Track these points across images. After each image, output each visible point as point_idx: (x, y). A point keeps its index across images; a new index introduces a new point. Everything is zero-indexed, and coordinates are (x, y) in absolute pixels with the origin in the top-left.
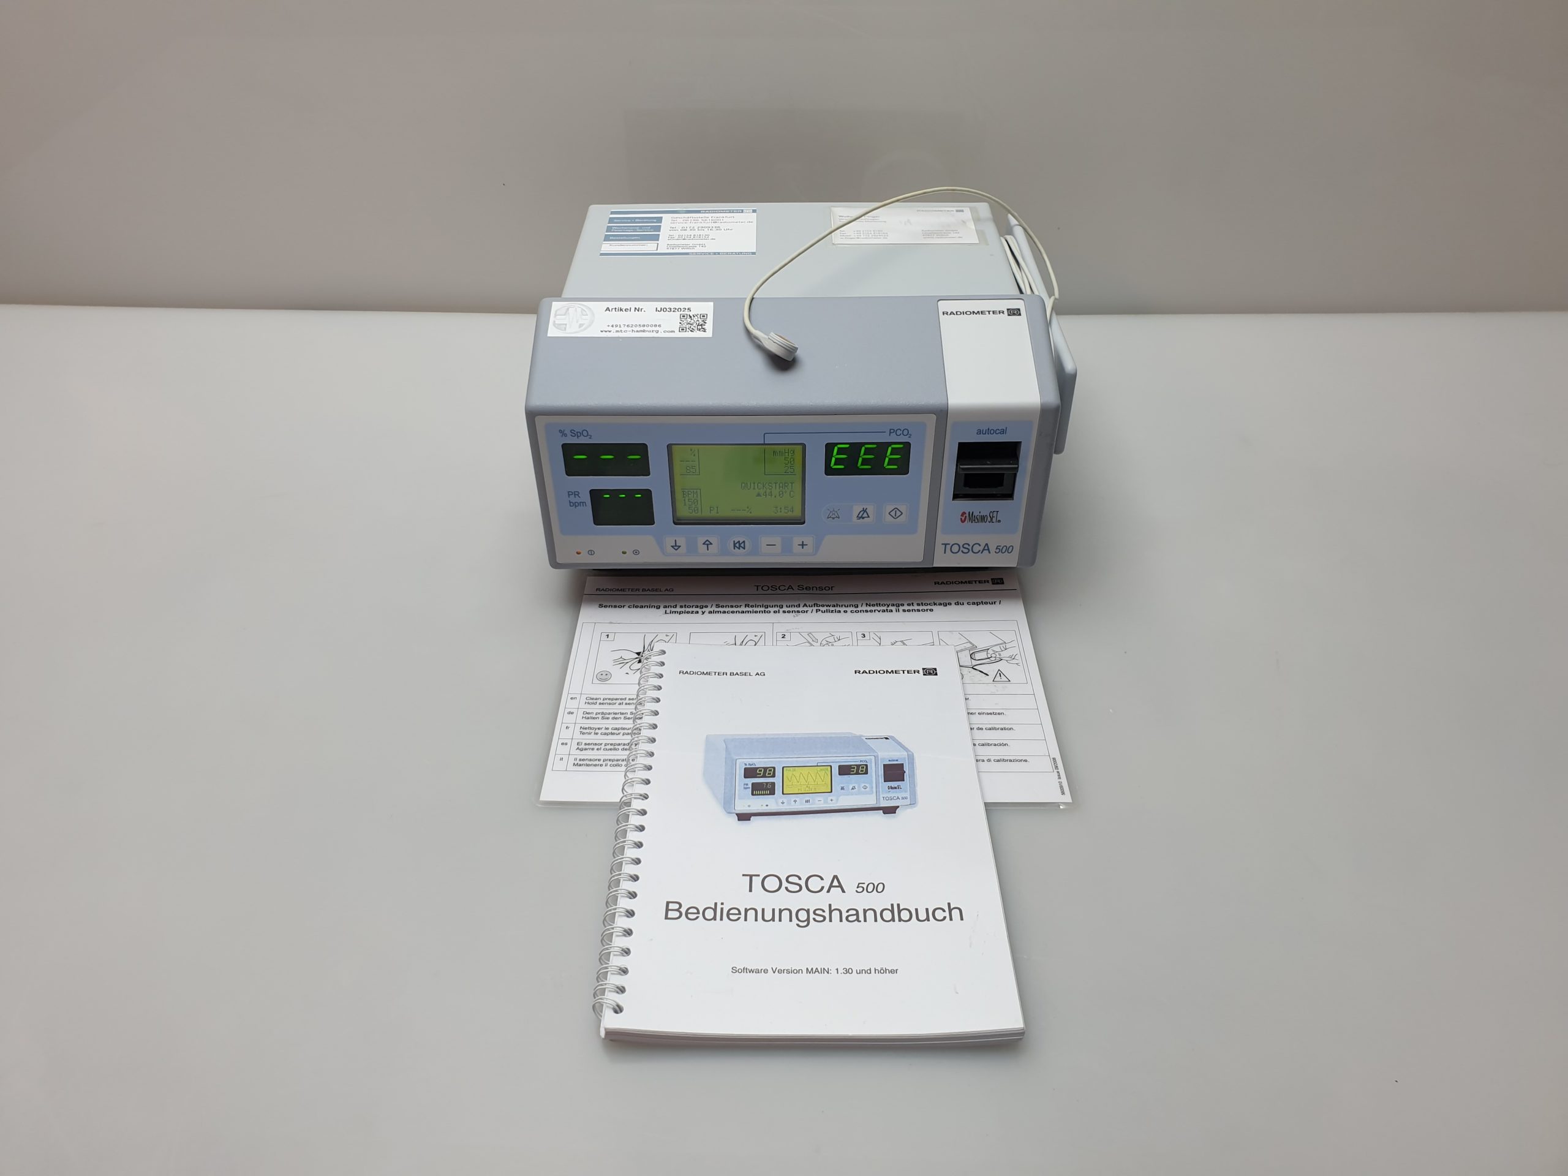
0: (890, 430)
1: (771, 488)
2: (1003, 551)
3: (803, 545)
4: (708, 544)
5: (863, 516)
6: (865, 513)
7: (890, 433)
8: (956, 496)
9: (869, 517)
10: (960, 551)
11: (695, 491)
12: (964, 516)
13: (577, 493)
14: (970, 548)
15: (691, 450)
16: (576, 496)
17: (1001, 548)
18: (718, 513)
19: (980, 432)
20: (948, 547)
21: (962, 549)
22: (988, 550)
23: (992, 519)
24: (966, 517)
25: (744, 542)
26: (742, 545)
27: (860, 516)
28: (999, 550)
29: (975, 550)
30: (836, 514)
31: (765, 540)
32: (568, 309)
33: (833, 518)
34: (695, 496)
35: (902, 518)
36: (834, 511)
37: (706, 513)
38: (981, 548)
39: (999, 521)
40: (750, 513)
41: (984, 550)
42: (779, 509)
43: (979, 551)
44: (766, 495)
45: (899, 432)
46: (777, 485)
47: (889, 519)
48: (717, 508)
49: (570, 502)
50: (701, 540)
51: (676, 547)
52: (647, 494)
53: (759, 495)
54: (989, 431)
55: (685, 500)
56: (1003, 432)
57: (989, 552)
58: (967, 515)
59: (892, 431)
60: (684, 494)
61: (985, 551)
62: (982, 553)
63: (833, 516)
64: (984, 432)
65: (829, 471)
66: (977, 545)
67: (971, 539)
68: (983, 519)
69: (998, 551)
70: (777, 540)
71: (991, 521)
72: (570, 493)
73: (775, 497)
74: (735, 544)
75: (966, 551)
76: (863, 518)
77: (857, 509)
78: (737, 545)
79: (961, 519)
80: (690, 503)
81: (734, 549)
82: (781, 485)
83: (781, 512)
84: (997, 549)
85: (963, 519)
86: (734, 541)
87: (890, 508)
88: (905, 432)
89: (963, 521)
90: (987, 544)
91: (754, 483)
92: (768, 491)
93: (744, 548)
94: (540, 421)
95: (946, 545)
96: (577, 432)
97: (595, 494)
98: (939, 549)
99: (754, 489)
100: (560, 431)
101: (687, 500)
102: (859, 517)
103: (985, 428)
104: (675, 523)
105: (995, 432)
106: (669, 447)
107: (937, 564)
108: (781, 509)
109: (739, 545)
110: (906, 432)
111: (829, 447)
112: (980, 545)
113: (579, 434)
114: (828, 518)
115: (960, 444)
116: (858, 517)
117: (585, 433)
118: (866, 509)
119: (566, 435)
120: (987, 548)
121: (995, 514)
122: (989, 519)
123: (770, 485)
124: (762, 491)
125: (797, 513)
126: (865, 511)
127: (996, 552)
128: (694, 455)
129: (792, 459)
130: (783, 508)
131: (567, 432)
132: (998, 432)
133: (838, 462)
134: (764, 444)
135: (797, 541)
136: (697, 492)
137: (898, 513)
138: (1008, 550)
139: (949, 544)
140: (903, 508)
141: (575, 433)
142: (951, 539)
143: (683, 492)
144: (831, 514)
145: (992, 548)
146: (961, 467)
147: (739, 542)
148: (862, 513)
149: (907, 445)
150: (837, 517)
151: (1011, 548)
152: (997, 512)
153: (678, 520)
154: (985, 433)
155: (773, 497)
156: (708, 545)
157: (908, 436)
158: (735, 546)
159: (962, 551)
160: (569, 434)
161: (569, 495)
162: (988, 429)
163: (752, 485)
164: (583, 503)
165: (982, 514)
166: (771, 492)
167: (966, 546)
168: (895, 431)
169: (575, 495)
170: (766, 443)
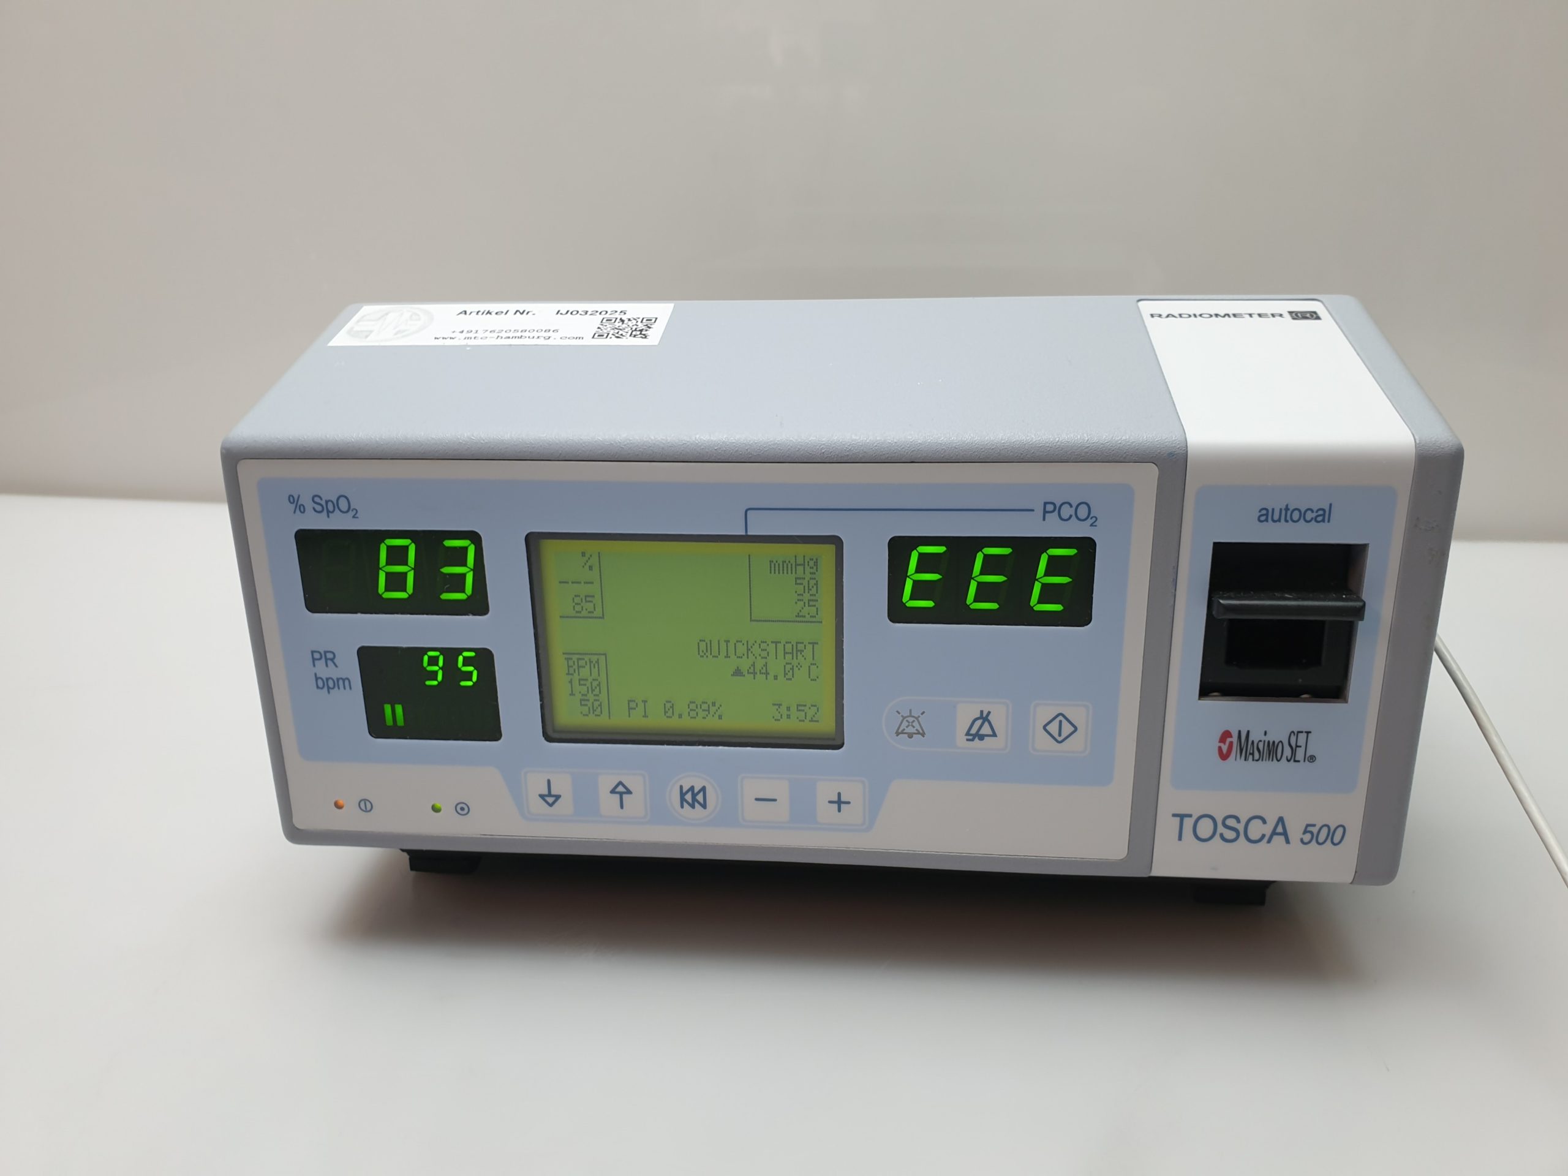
0: (1045, 504)
1: (764, 654)
2: (1321, 839)
3: (839, 802)
4: (621, 791)
5: (982, 732)
6: (986, 724)
7: (1045, 512)
8: (1205, 691)
9: (994, 735)
10: (1217, 836)
11: (594, 658)
12: (1229, 740)
13: (329, 656)
14: (1241, 827)
15: (583, 554)
16: (330, 662)
17: (1315, 830)
18: (645, 716)
19: (1265, 515)
20: (1188, 823)
21: (1221, 829)
22: (1285, 833)
23: (1294, 752)
24: (1231, 743)
25: (703, 789)
26: (700, 797)
27: (973, 731)
28: (1312, 835)
29: (1254, 834)
30: (916, 724)
31: (753, 787)
32: (387, 314)
33: (910, 736)
34: (595, 671)
35: (1076, 744)
36: (911, 716)
37: (620, 719)
38: (1268, 829)
39: (1312, 759)
40: (720, 717)
41: (1274, 833)
42: (783, 709)
43: (1263, 836)
44: (754, 673)
45: (1066, 511)
46: (780, 647)
47: (1043, 742)
48: (645, 702)
49: (317, 679)
50: (607, 782)
51: (550, 797)
52: (484, 659)
53: (738, 673)
54: (1288, 514)
55: (571, 682)
56: (1323, 516)
57: (1288, 842)
58: (1235, 739)
59: (1050, 508)
60: (569, 667)
61: (1275, 837)
62: (1269, 841)
63: (910, 730)
64: (1276, 517)
65: (898, 613)
66: (1259, 822)
67: (1244, 804)
68: (1272, 751)
69: (1307, 837)
70: (778, 788)
71: (1293, 758)
72: (317, 656)
73: (776, 678)
74: (683, 795)
75: (1230, 835)
76: (982, 738)
77: (966, 714)
78: (689, 797)
79: (1220, 749)
80: (584, 689)
81: (682, 807)
82: (789, 647)
83: (788, 717)
84: (1305, 832)
85: (1225, 748)
86: (681, 787)
87: (1045, 713)
88: (1083, 512)
89: (1224, 756)
90: (1281, 820)
91: (727, 642)
92: (760, 664)
93: (704, 806)
94: (248, 472)
95: (1182, 817)
96: (327, 502)
97: (367, 655)
98: (1166, 826)
99: (727, 656)
100: (292, 500)
101: (576, 682)
102: (974, 736)
103: (1277, 505)
104: (549, 738)
105: (1302, 515)
106: (533, 542)
107: (1160, 869)
108: (788, 709)
109: (693, 797)
110: (1085, 510)
111: (900, 548)
112: (1264, 822)
113: (331, 508)
114: (898, 734)
115: (1215, 544)
116: (968, 734)
117: (343, 504)
118: (989, 713)
119: (301, 509)
120: (1281, 830)
121: (1302, 737)
122: (1288, 752)
123: (763, 646)
124: (745, 664)
125: (825, 725)
126: (984, 718)
127: (1302, 841)
128: (591, 568)
129: (812, 582)
130: (794, 709)
131: (306, 501)
132: (1309, 516)
133: (921, 589)
134: (746, 539)
135: (826, 790)
136: (597, 662)
137: (1067, 729)
138: (1332, 835)
139: (1190, 816)
140: (1078, 714)
141: (323, 503)
142: (1195, 802)
143: (568, 659)
144: (905, 724)
145: (1295, 831)
146: (1221, 601)
147: (692, 788)
148: (979, 722)
149: (1087, 547)
150: (918, 733)
151: (1340, 831)
152: (1308, 733)
153: (554, 731)
154: (1279, 520)
155: (771, 677)
156: (621, 794)
157: (1090, 521)
158: (683, 800)
159: (1222, 836)
160: (309, 505)
161: (314, 660)
162: (1287, 509)
163: (723, 645)
164: (344, 680)
165: (1270, 738)
166: (766, 665)
167: (1231, 822)
168: (1057, 509)
169: (326, 659)
170: (751, 532)
